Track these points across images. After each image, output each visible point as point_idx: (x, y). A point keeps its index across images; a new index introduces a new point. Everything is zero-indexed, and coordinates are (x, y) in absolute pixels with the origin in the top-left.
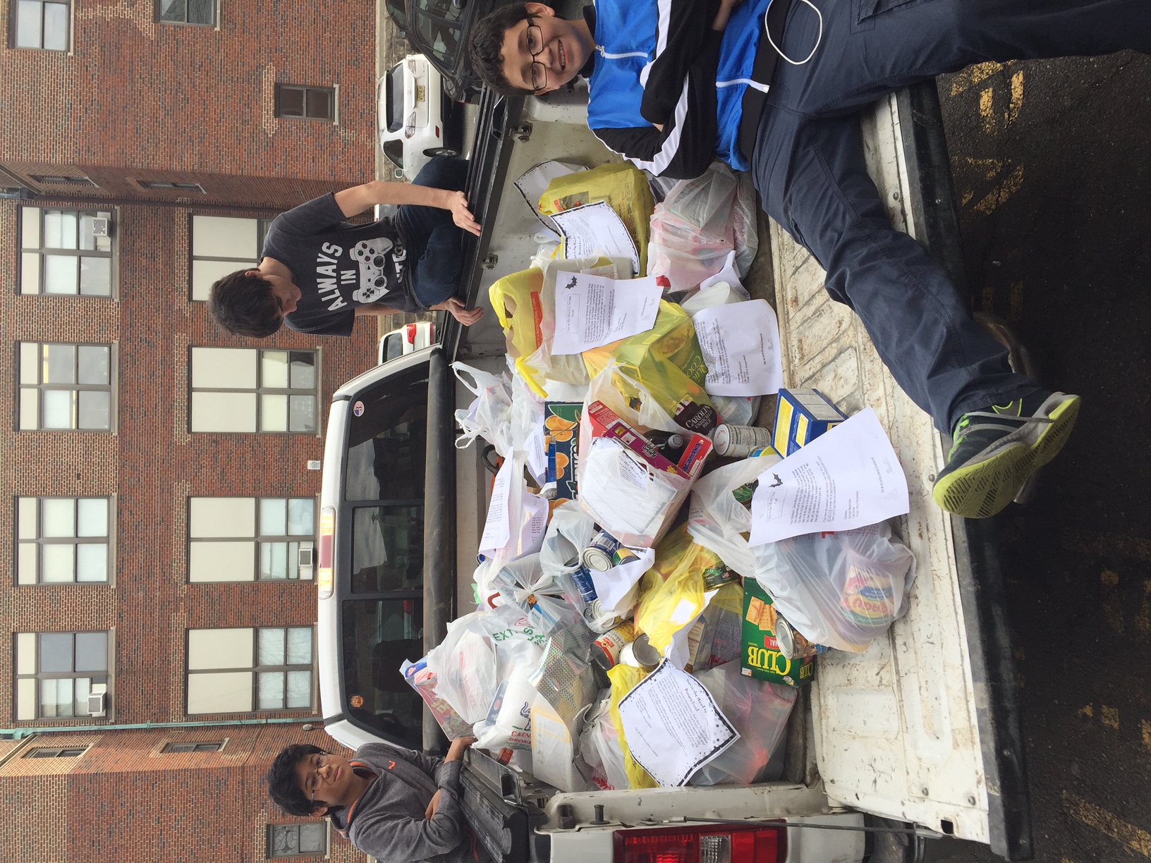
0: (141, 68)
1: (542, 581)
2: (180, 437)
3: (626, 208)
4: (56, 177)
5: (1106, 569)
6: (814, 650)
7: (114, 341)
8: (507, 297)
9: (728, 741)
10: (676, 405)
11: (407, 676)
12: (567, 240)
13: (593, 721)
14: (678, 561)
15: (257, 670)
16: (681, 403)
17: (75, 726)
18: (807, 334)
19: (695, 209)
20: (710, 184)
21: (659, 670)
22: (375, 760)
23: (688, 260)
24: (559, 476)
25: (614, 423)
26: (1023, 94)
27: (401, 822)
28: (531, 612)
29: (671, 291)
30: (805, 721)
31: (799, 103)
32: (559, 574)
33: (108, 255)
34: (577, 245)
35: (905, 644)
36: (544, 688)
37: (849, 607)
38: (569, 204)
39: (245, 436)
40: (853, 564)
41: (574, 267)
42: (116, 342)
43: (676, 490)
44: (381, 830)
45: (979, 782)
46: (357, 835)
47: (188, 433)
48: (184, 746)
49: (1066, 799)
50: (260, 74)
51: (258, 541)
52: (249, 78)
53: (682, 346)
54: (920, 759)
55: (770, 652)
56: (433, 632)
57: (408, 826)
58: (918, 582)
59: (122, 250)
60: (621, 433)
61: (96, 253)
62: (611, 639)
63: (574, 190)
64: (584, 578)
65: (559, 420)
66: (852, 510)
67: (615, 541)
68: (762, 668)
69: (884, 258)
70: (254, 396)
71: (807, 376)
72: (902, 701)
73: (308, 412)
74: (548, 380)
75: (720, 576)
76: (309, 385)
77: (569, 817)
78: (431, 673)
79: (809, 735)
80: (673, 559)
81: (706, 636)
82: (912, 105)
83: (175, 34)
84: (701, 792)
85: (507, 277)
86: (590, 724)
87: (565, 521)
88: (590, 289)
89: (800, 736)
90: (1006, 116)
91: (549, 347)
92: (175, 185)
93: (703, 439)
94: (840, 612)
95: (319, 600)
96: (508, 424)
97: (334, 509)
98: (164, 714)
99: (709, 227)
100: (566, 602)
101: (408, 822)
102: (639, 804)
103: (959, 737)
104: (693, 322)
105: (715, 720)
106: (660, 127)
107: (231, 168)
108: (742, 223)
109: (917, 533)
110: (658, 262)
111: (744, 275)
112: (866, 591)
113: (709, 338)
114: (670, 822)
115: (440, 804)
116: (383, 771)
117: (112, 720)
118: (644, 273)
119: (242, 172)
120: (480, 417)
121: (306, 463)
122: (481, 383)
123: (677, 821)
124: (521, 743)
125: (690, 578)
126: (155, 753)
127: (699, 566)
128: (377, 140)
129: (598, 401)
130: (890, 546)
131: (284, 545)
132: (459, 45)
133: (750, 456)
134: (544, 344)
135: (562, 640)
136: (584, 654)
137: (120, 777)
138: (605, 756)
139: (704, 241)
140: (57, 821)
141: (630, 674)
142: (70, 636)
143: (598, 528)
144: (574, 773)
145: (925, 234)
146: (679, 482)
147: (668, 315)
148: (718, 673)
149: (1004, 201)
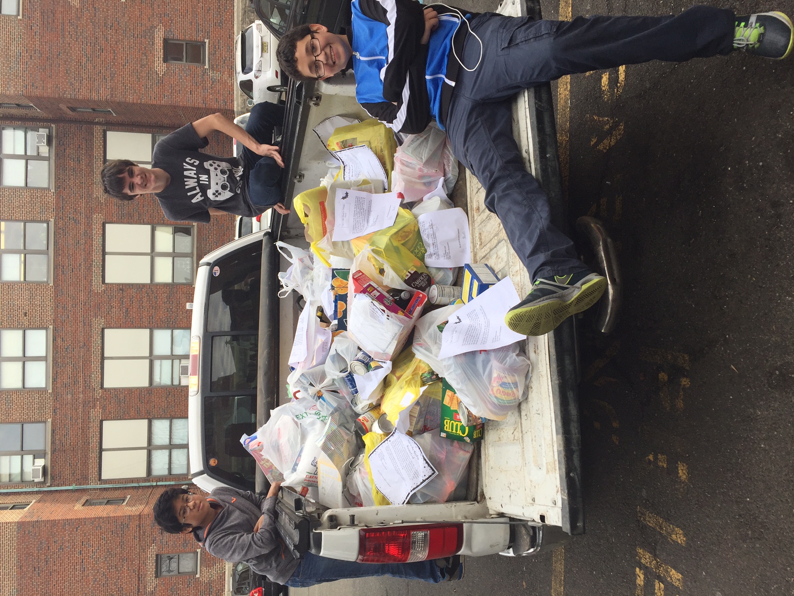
0: (69, 27)
1: (326, 382)
2: (96, 286)
3: (380, 149)
4: (10, 104)
5: (661, 372)
6: (480, 420)
7: (51, 220)
8: (305, 205)
9: (431, 476)
10: (405, 273)
11: (244, 444)
12: (344, 168)
13: (355, 467)
14: (406, 368)
15: (150, 448)
16: (409, 272)
17: (22, 488)
18: (484, 230)
19: (420, 151)
20: (429, 135)
21: (392, 435)
22: (223, 497)
23: (415, 183)
24: (339, 316)
25: (368, 284)
26: (625, 78)
27: (238, 535)
28: (319, 401)
29: (405, 202)
30: (478, 464)
31: (471, 92)
32: (336, 377)
33: (47, 159)
34: (351, 171)
35: (526, 415)
36: (325, 448)
37: (494, 394)
38: (346, 145)
39: (144, 285)
40: (496, 368)
41: (347, 186)
42: (52, 220)
43: (403, 326)
44: (225, 541)
45: (557, 492)
46: (210, 545)
47: (103, 283)
48: (98, 501)
49: (639, 511)
50: (154, 32)
51: (152, 359)
52: (145, 35)
53: (410, 236)
54: (531, 481)
55: (457, 423)
56: (263, 417)
57: (242, 538)
58: (533, 379)
59: (57, 155)
60: (371, 291)
61: (38, 157)
62: (367, 417)
63: (348, 136)
64: (350, 380)
65: (341, 281)
66: (496, 338)
67: (370, 357)
68: (452, 432)
69: (516, 188)
70: (149, 258)
71: (483, 256)
72: (523, 448)
73: (187, 269)
74: (331, 256)
75: (431, 378)
76: (188, 250)
77: (335, 523)
78: (260, 442)
79: (480, 472)
80: (403, 367)
81: (420, 413)
82: (536, 98)
83: (93, 4)
84: (414, 507)
85: (305, 192)
86: (353, 470)
87: (340, 345)
88: (357, 199)
89: (475, 473)
90: (616, 91)
91: (331, 236)
92: (94, 110)
93: (421, 294)
94: (489, 397)
95: (189, 397)
96: (311, 282)
97: (199, 337)
98: (85, 479)
99: (428, 163)
100: (341, 395)
101: (243, 535)
102: (377, 514)
103: (549, 467)
104: (418, 222)
105: (424, 464)
106: (396, 104)
107: (133, 98)
108: (449, 160)
109: (533, 350)
110: (398, 184)
111: (450, 192)
112: (503, 385)
113: (427, 231)
114: (394, 524)
115: (263, 523)
116: (227, 505)
117: (49, 484)
118: (390, 190)
119: (141, 101)
120: (294, 277)
121: (185, 305)
122: (294, 255)
123: (398, 523)
124: (312, 483)
125: (413, 379)
126: (78, 506)
127: (418, 372)
128: (235, 79)
129: (359, 270)
130: (516, 358)
131: (169, 362)
132: (289, 18)
133: (450, 304)
134: (328, 234)
135: (338, 418)
136: (351, 427)
137: (54, 523)
138: (361, 489)
139: (425, 170)
140: (10, 554)
141: (376, 438)
142: (19, 426)
143: (359, 349)
144: (343, 499)
145: (540, 175)
146: (405, 320)
147: (403, 217)
148: (427, 436)
149: (613, 144)
